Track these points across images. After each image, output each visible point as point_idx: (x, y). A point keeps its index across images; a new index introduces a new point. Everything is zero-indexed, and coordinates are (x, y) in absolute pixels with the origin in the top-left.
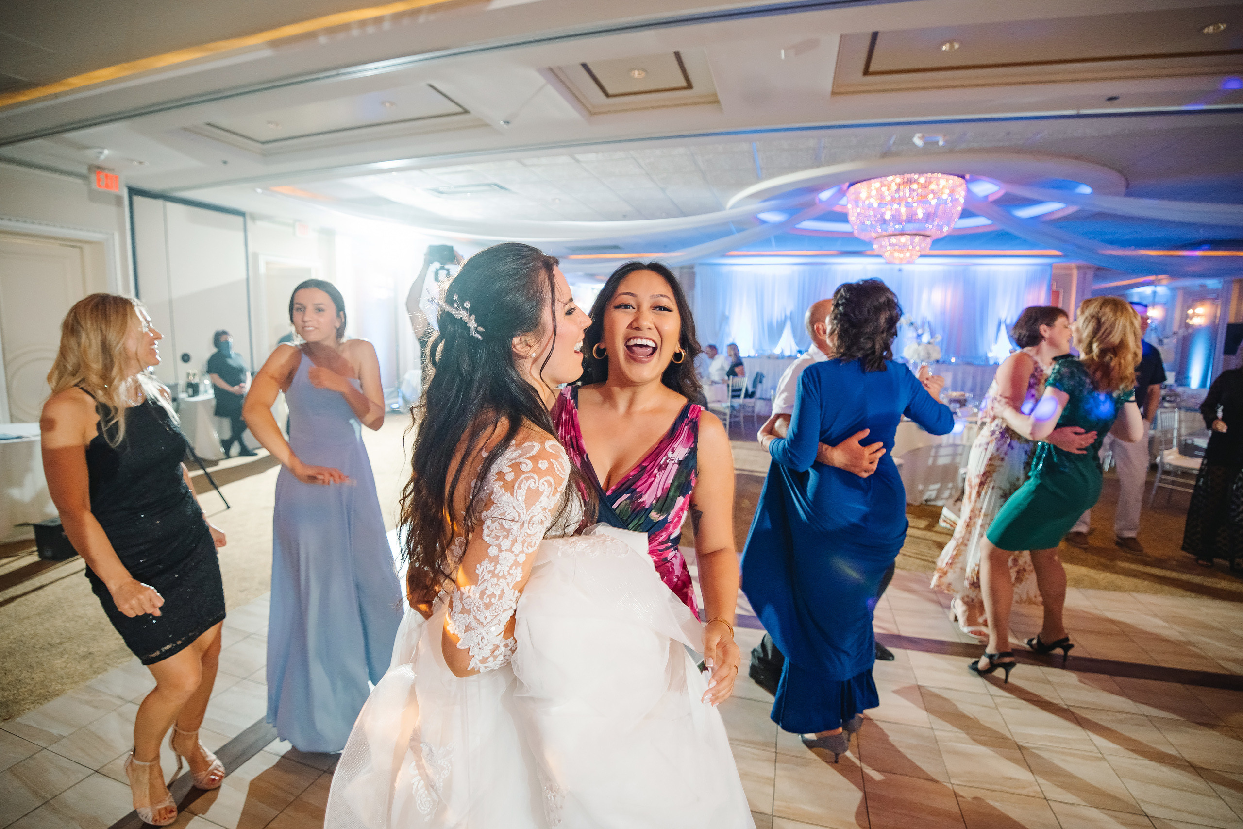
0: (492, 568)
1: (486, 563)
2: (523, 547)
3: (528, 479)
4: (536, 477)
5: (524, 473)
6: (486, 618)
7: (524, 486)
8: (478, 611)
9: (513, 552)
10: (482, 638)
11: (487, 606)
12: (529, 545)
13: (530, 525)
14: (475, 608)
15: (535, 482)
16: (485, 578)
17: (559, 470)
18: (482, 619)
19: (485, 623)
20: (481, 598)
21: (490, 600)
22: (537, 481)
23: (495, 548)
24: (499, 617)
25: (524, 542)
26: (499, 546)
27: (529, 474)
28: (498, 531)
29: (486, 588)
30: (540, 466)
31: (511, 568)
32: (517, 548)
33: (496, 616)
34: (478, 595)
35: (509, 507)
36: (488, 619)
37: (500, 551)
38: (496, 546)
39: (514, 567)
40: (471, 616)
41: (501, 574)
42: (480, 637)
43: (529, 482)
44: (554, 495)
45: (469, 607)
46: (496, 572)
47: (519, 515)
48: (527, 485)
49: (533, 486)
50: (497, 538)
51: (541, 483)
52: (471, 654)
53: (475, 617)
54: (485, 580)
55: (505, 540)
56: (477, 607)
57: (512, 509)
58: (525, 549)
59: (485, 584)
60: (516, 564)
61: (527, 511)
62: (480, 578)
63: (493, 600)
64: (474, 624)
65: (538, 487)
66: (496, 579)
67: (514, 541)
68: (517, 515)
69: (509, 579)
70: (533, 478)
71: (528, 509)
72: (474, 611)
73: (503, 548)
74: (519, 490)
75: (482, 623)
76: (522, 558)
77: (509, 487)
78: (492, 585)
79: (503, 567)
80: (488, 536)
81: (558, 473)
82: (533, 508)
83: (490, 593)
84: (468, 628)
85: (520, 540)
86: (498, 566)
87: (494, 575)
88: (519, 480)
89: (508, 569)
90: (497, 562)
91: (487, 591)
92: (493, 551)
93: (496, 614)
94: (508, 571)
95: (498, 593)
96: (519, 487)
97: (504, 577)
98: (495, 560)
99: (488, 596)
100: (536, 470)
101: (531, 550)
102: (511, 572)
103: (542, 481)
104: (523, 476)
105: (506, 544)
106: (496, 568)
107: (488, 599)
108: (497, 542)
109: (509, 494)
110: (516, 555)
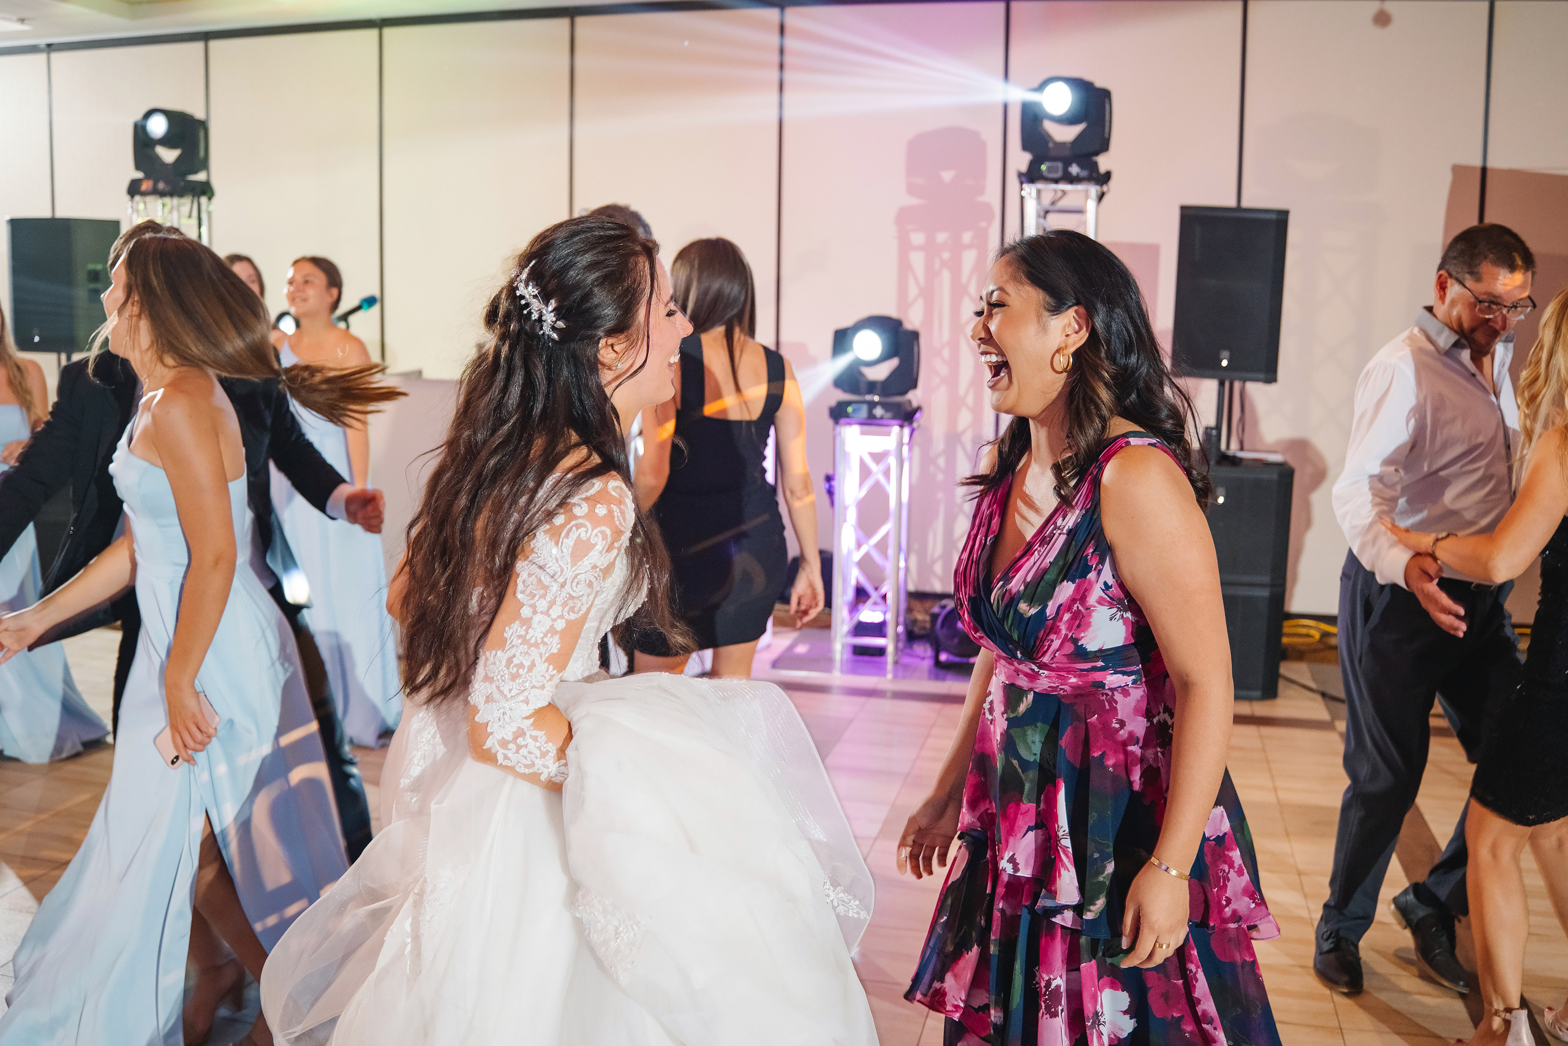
0: (523, 633)
1: (516, 625)
2: (562, 611)
3: (578, 526)
4: (589, 525)
5: (575, 517)
6: (510, 690)
7: (574, 536)
8: (503, 681)
9: (549, 616)
10: (504, 714)
11: (514, 677)
12: (572, 609)
13: (574, 584)
14: (499, 677)
15: (587, 532)
16: (514, 643)
17: (618, 520)
18: (506, 692)
19: (509, 696)
20: (508, 666)
21: (518, 671)
22: (590, 530)
23: (529, 609)
24: (526, 694)
25: (564, 604)
26: (534, 607)
27: (581, 521)
28: (534, 587)
29: (514, 656)
30: (597, 511)
31: (545, 635)
32: (556, 611)
33: (523, 691)
34: (504, 663)
35: (550, 559)
36: (514, 693)
37: (535, 612)
38: (530, 606)
39: (549, 635)
40: (494, 686)
41: (532, 641)
42: (501, 711)
43: (580, 531)
44: (608, 550)
45: (492, 675)
46: (528, 637)
47: (562, 571)
48: (577, 534)
49: (583, 535)
51: (594, 534)
52: (489, 730)
53: (498, 688)
54: (513, 646)
55: (542, 600)
56: (502, 676)
57: (555, 561)
58: (565, 614)
59: (513, 651)
60: (552, 631)
61: (572, 567)
62: (508, 643)
63: (521, 671)
64: (496, 696)
65: (590, 537)
66: (526, 647)
67: (552, 603)
68: (559, 570)
69: (542, 649)
70: (585, 526)
71: (574, 563)
72: (498, 681)
73: (539, 610)
74: (565, 540)
75: (506, 696)
76: (560, 625)
77: (556, 535)
78: (521, 653)
80: (523, 592)
81: (617, 523)
82: (579, 564)
83: (518, 662)
85: (559, 601)
86: (530, 631)
87: (525, 641)
88: (568, 527)
89: (542, 635)
90: (529, 627)
91: (514, 660)
92: (526, 612)
93: (522, 688)
94: (542, 639)
95: (527, 663)
96: (567, 536)
97: (536, 645)
98: (527, 623)
99: (516, 666)
100: (591, 515)
101: (573, 617)
102: (545, 640)
103: (596, 531)
104: (573, 523)
105: (542, 605)
106: (527, 633)
107: (515, 669)
108: (532, 602)
109: (553, 543)
110: (554, 620)
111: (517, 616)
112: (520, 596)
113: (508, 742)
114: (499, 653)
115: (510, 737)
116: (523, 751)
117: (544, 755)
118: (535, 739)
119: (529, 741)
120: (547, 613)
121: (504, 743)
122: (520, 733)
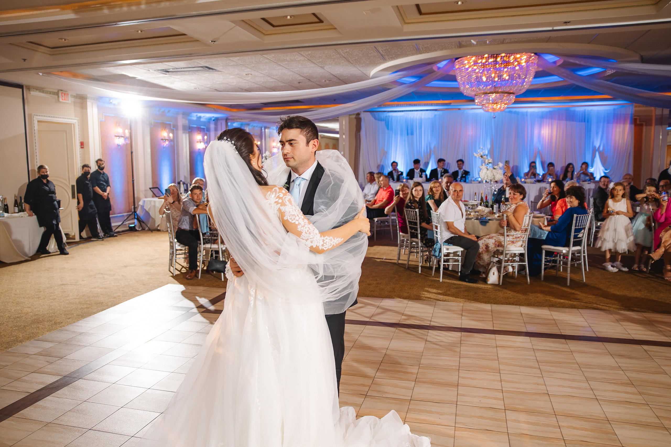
0: (301, 226)
1: (299, 227)
7: (287, 201)
11: (310, 234)
18: (312, 237)
20: (307, 234)
26: (297, 220)
36: (313, 235)
37: (298, 221)
50: (294, 219)
64: (312, 240)
67: (298, 215)
73: (298, 219)
79: (302, 223)
80: (292, 221)
84: (312, 242)
87: (303, 226)
92: (297, 223)
95: (308, 229)
97: (305, 225)
98: (299, 224)
105: (297, 218)
111: (297, 225)
112: (293, 222)
113: (323, 244)
114: (303, 234)
115: (323, 243)
116: (327, 243)
117: (331, 240)
118: (326, 239)
119: (326, 240)
120: (300, 218)
121: (323, 245)
122: (324, 240)
